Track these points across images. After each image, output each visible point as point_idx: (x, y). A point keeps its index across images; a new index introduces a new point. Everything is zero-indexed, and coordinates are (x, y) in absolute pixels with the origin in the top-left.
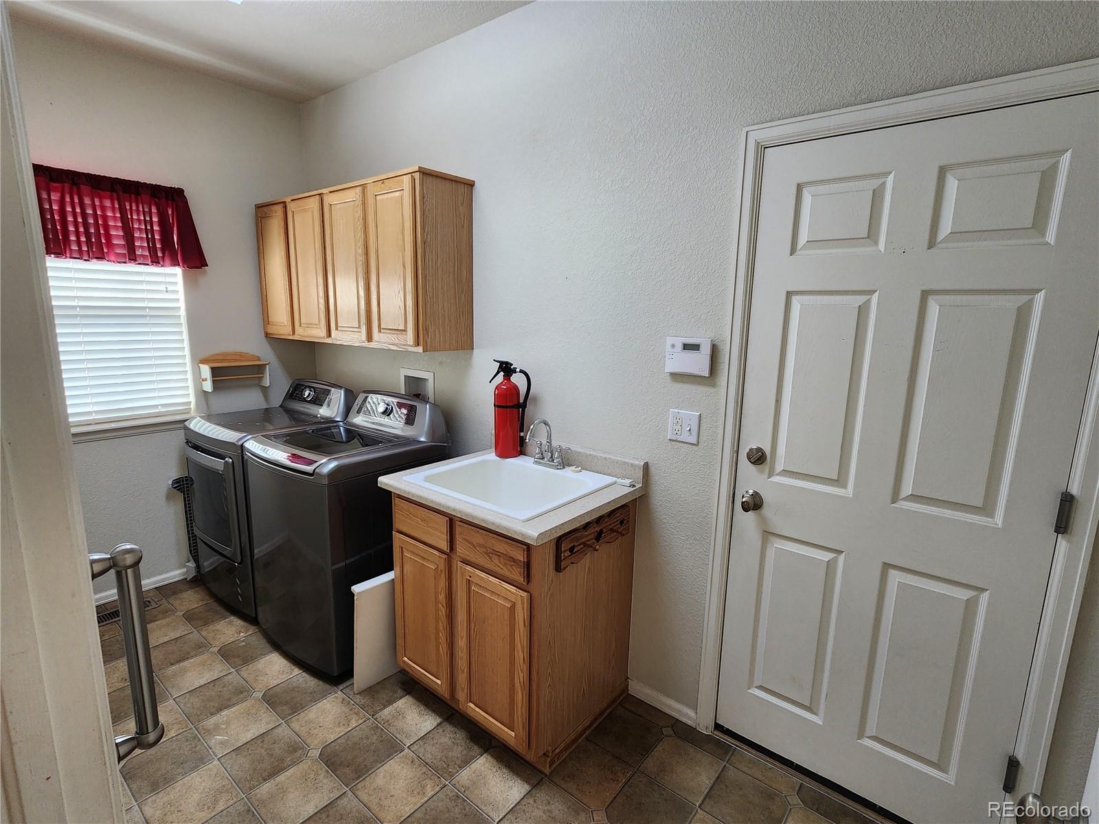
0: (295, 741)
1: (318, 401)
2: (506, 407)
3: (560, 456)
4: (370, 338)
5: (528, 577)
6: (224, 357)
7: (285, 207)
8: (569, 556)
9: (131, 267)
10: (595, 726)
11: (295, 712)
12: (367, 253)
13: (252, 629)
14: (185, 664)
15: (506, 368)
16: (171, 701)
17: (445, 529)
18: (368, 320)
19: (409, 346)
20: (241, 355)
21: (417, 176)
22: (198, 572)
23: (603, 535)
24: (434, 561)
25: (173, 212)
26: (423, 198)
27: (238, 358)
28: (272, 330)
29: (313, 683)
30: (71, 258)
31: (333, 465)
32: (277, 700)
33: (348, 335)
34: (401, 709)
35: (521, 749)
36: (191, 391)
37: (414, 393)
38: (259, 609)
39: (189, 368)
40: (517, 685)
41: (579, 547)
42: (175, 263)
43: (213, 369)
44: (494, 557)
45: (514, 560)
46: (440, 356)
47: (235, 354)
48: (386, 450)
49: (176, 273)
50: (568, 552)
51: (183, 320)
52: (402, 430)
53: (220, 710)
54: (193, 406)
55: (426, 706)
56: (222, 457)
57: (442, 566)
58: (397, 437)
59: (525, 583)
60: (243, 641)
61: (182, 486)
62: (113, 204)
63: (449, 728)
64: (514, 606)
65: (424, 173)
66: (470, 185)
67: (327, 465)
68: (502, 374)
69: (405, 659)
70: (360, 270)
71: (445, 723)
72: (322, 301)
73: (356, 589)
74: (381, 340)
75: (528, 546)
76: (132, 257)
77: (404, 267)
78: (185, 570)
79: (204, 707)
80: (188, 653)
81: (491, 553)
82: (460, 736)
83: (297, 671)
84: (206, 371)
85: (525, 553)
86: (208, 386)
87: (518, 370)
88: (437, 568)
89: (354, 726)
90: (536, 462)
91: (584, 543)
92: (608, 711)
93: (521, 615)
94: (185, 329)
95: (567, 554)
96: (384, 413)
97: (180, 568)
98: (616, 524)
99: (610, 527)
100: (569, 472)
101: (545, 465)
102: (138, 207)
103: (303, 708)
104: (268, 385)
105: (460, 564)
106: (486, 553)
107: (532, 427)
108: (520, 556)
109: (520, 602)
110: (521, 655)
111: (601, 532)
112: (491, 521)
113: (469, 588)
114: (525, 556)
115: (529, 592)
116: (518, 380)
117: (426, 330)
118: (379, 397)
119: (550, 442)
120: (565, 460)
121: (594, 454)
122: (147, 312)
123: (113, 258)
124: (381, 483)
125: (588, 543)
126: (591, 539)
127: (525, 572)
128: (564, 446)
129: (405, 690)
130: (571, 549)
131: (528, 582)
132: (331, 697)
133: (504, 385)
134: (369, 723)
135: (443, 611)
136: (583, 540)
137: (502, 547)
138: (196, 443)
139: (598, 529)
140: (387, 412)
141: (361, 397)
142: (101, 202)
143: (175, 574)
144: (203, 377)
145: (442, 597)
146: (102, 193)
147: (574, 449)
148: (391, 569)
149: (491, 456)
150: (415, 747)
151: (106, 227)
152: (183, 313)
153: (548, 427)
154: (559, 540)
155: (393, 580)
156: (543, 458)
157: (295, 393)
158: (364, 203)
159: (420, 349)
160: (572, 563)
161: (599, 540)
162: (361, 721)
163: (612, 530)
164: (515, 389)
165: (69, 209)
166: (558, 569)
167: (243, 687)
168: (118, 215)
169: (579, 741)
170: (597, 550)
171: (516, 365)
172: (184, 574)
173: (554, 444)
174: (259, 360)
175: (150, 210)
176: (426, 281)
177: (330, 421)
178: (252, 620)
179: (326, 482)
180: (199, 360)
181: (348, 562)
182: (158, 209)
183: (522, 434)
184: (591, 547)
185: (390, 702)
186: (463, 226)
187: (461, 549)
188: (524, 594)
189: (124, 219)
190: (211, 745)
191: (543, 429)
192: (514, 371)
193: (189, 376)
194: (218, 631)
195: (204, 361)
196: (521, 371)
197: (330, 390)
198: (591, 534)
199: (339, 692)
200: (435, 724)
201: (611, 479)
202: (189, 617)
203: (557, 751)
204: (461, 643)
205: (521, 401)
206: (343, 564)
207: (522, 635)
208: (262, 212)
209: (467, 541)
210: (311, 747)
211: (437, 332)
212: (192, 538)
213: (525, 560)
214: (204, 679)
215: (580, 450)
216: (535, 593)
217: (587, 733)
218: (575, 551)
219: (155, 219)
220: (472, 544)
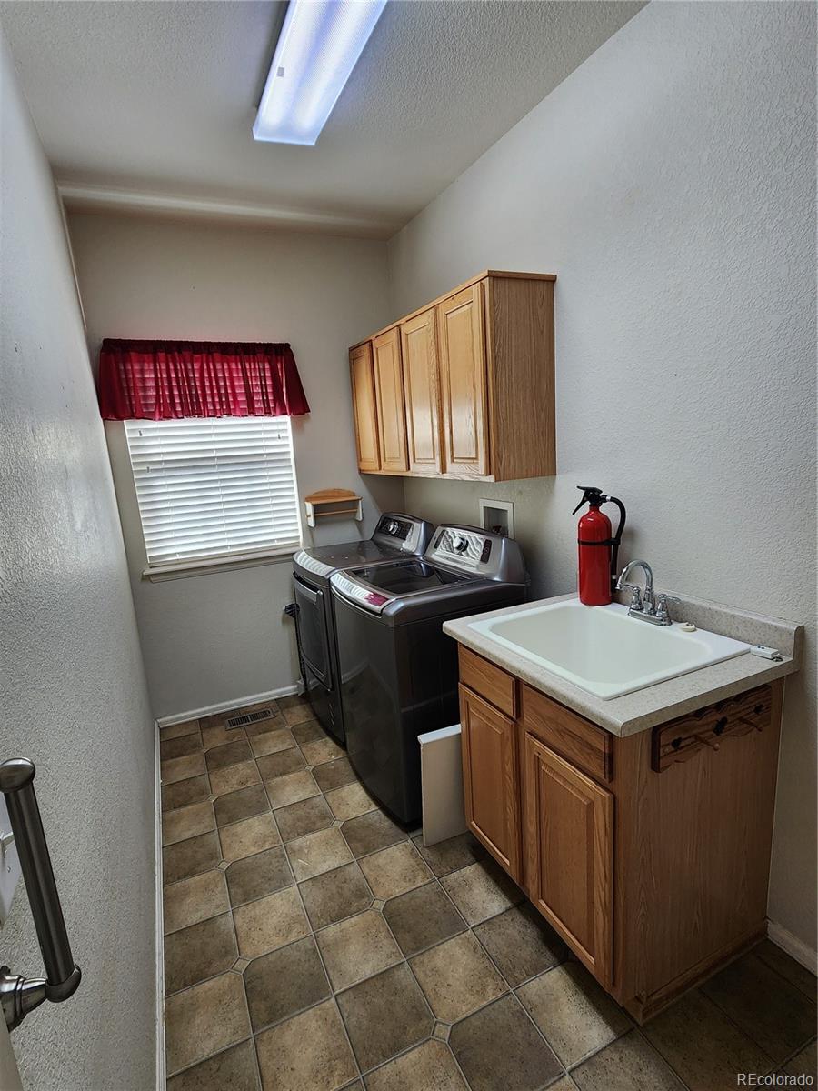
0: (363, 886)
1: (402, 534)
2: (595, 544)
3: (665, 608)
4: (444, 469)
5: (611, 772)
6: (324, 494)
7: (371, 346)
8: (672, 752)
9: (251, 420)
10: (713, 973)
11: (367, 853)
12: (439, 380)
13: (342, 754)
14: (286, 777)
15: (593, 497)
16: (271, 813)
17: (510, 691)
18: (443, 450)
19: (481, 475)
20: (338, 492)
21: (486, 282)
22: (306, 689)
23: (726, 726)
24: (501, 726)
25: (281, 366)
26: (493, 305)
27: (336, 494)
28: (364, 466)
29: (386, 823)
30: (209, 416)
31: (401, 605)
32: (354, 835)
33: (426, 468)
34: (469, 877)
35: (604, 982)
36: (299, 527)
37: (494, 525)
38: (347, 734)
39: (297, 506)
40: (597, 905)
41: (688, 742)
42: (284, 413)
43: (314, 506)
44: (567, 738)
45: (591, 747)
46: (519, 484)
47: (334, 491)
48: (455, 591)
49: (286, 421)
50: (671, 746)
51: (292, 463)
52: (478, 568)
53: (306, 832)
54: (301, 540)
55: (496, 881)
56: (315, 589)
57: (508, 733)
58: (471, 575)
59: (607, 781)
60: (332, 765)
61: (292, 611)
62: (237, 366)
63: (519, 918)
64: (591, 805)
65: (495, 277)
66: (551, 281)
67: (395, 605)
68: (588, 503)
69: (473, 823)
70: (433, 397)
71: (515, 910)
72: (402, 434)
73: (424, 739)
74: (456, 471)
75: (611, 736)
76: (251, 411)
77: (474, 387)
78: (296, 686)
79: (294, 825)
80: (290, 768)
81: (564, 732)
82: (531, 932)
83: (374, 807)
84: (309, 506)
85: (607, 742)
86: (311, 522)
87: (608, 498)
88: (503, 733)
89: (419, 885)
90: (632, 614)
91: (696, 736)
92: (734, 958)
93: (601, 820)
94: (293, 471)
95: (670, 748)
96: (458, 548)
97: (293, 684)
98: (747, 711)
99: (740, 715)
100: (677, 630)
101: (643, 618)
102: (255, 366)
103: (375, 849)
104: (361, 518)
105: (528, 736)
106: (558, 730)
107: (625, 570)
108: (600, 745)
109: (600, 802)
110: (601, 870)
111: (724, 721)
112: (562, 692)
113: (539, 767)
114: (607, 746)
115: (612, 793)
116: (608, 510)
117: (499, 456)
118: (456, 531)
119: (651, 590)
120: (672, 613)
121: (715, 607)
122: (265, 458)
123: (238, 413)
124: (445, 629)
125: (701, 736)
126: (708, 731)
127: (607, 766)
128: (670, 595)
129: (474, 856)
130: (676, 744)
131: (612, 779)
132: (401, 846)
133: (590, 517)
134: (435, 885)
135: (510, 785)
136: (695, 732)
137: (575, 727)
138: (301, 576)
139: (719, 717)
140: (463, 547)
141: (439, 530)
142: (229, 366)
143: (289, 689)
144: (308, 514)
145: (509, 768)
146: (228, 357)
147: (686, 599)
148: (456, 721)
149: (574, 602)
150: (479, 931)
151: (233, 387)
152: (292, 456)
153: (647, 570)
154: (656, 731)
155: (460, 734)
156: (641, 609)
157: (382, 528)
158: (436, 326)
159: (492, 479)
160: (676, 761)
161: (721, 732)
162: (427, 881)
163: (741, 720)
164: (606, 521)
165: (206, 375)
166: (655, 766)
167: (327, 813)
168: (241, 375)
169: (687, 991)
170: (716, 750)
171: (606, 491)
172: (295, 690)
173: (657, 590)
174: (354, 496)
175: (264, 367)
176: (497, 401)
177: (412, 555)
178: (342, 744)
179: (391, 624)
180: (305, 498)
181: (416, 706)
182: (270, 365)
183: (614, 577)
184: (708, 743)
185: (459, 867)
186: (542, 332)
187: (528, 719)
188: (605, 794)
189: (245, 378)
190: (294, 867)
191: (642, 573)
192: (604, 499)
193: (298, 513)
194: (315, 750)
195: (308, 499)
196: (613, 500)
197: (411, 524)
198: (708, 724)
199: (409, 841)
200: (504, 907)
201: (743, 646)
202: (296, 732)
203: (655, 998)
204: (531, 828)
205: (614, 536)
206: (411, 708)
207: (603, 845)
208: (353, 354)
209: (534, 709)
210: (377, 897)
211: (511, 458)
212: (302, 664)
213: (607, 751)
214: (298, 796)
215: (694, 602)
216: (621, 796)
217: (701, 982)
218: (682, 745)
219: (268, 375)
220: (541, 716)
